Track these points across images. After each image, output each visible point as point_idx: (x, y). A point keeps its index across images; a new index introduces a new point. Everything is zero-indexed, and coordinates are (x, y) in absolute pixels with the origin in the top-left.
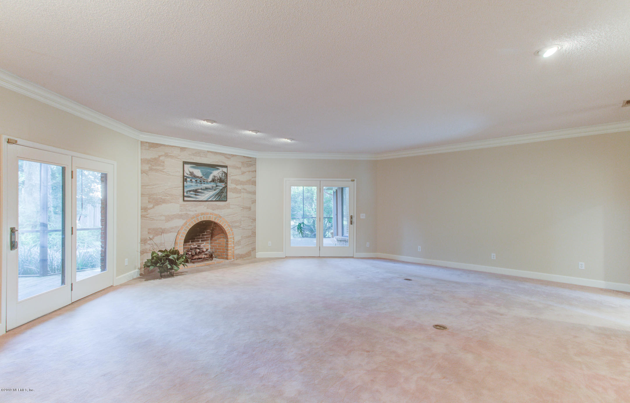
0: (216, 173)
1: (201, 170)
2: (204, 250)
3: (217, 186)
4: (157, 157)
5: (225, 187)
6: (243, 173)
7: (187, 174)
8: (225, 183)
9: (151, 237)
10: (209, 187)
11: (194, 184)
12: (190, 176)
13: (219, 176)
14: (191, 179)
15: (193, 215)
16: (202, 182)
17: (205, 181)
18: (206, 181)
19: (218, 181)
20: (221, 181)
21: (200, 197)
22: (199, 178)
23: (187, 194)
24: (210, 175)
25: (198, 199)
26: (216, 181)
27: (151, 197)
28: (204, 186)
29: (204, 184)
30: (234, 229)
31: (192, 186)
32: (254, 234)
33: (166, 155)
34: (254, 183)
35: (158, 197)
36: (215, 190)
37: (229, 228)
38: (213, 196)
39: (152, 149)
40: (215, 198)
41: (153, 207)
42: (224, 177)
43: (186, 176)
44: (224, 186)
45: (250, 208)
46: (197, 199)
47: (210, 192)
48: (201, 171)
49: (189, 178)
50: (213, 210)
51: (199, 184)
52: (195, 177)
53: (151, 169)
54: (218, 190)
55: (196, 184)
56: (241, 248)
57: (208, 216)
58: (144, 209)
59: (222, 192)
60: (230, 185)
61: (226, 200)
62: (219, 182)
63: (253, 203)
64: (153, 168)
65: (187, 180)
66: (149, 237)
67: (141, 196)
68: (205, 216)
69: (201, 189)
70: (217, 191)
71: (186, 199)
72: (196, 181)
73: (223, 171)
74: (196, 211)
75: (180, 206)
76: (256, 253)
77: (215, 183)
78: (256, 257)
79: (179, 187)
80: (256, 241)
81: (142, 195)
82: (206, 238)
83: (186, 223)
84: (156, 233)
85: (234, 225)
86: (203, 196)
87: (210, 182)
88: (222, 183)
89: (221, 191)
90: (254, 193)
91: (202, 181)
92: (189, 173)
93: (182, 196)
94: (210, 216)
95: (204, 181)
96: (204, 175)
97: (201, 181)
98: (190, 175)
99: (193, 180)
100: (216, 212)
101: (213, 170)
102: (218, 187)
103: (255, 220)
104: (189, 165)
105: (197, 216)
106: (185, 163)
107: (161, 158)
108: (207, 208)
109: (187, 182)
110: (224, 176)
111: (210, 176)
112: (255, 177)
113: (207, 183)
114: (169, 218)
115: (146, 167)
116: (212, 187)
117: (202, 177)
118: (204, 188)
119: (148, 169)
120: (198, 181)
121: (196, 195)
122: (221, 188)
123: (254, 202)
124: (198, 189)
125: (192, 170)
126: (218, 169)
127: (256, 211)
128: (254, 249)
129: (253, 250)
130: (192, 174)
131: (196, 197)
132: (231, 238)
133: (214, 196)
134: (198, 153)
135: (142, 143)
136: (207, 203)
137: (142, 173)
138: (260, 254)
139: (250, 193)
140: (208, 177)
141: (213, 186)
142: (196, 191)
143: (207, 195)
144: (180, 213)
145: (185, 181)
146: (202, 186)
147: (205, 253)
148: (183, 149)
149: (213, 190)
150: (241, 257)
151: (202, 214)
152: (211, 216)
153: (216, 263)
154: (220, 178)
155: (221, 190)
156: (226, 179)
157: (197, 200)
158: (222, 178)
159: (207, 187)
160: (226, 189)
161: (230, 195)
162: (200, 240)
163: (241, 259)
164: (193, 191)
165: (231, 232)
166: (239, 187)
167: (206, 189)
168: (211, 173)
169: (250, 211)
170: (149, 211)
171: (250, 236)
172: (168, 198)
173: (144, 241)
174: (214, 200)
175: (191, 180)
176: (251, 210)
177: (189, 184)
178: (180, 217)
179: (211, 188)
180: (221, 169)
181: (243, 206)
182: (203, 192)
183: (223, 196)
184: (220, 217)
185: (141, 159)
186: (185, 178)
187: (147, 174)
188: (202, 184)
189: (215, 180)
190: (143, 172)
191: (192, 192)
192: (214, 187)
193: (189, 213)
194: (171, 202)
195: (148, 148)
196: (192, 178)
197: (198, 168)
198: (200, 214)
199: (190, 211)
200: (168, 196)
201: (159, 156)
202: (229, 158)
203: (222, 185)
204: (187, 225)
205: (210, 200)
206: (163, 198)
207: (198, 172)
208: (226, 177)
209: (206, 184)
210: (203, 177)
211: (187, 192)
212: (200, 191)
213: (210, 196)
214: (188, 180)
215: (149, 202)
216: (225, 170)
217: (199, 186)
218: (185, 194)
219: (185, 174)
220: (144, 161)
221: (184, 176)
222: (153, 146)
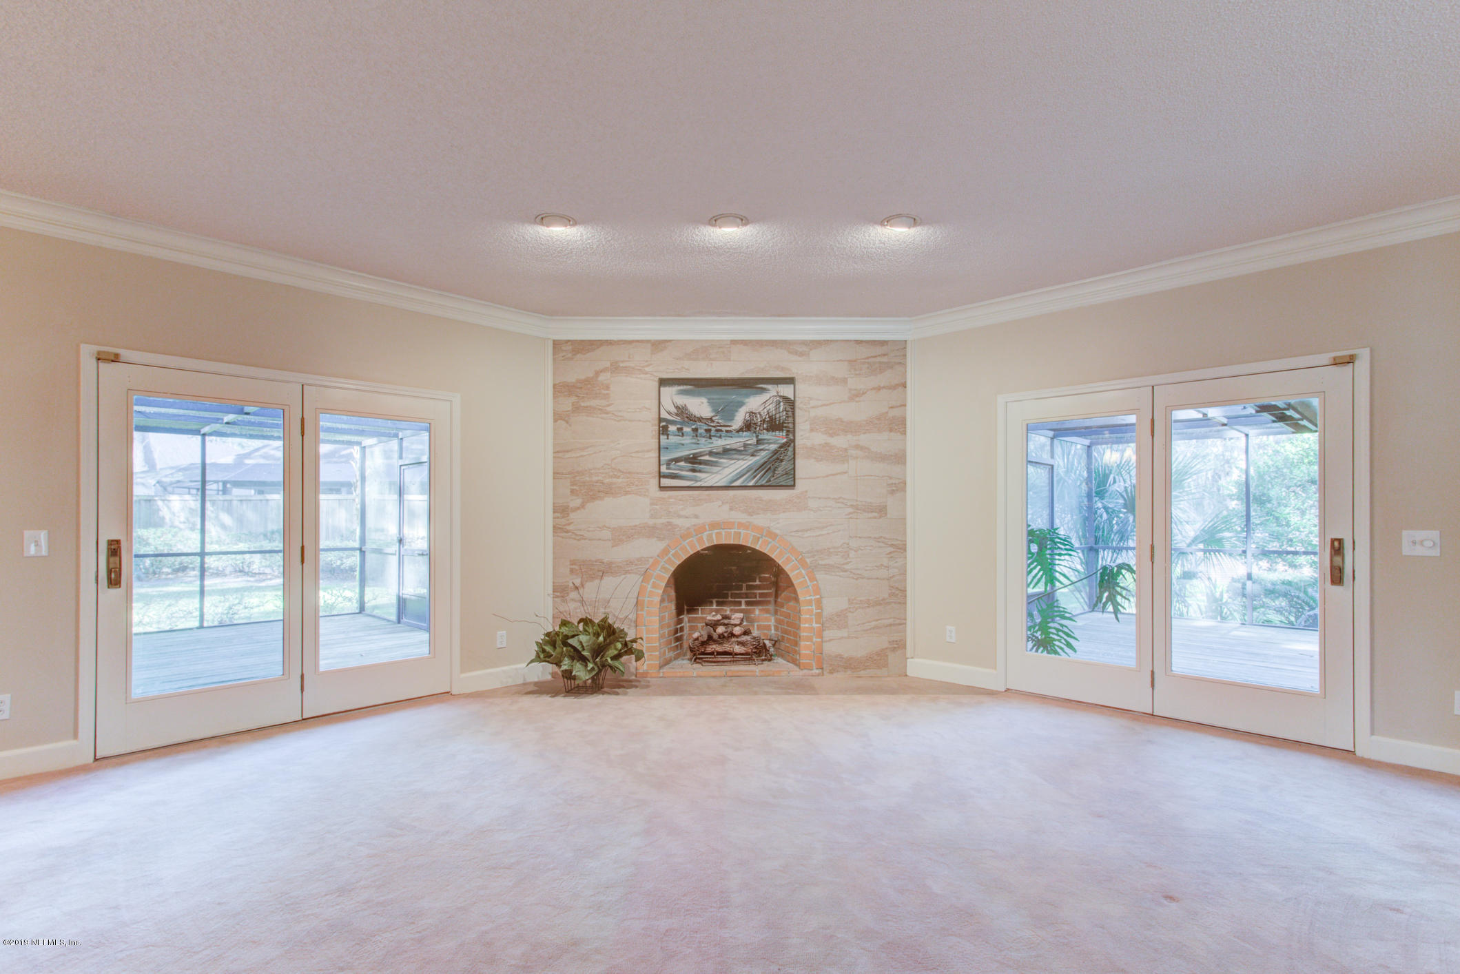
0: (756, 403)
1: (709, 399)
2: (734, 632)
3: (759, 442)
4: (591, 375)
5: (787, 442)
6: (856, 396)
7: (669, 413)
8: (788, 431)
9: (578, 582)
10: (734, 446)
11: (687, 440)
12: (678, 419)
13: (765, 410)
14: (679, 426)
15: (688, 528)
16: (713, 433)
17: (721, 431)
18: (724, 429)
19: (765, 426)
20: (774, 425)
21: (708, 475)
22: (705, 421)
23: (667, 469)
24: (737, 411)
25: (700, 481)
26: (758, 429)
27: (577, 478)
28: (719, 443)
29: (720, 437)
30: (820, 576)
31: (683, 445)
32: (898, 594)
33: (615, 368)
34: (898, 425)
35: (595, 478)
36: (753, 455)
37: (803, 571)
38: (748, 471)
39: (579, 356)
40: (755, 477)
41: (583, 506)
42: (785, 413)
43: (665, 420)
44: (785, 440)
45: (882, 510)
46: (697, 481)
47: (740, 461)
48: (711, 402)
49: (673, 423)
50: (750, 514)
51: (702, 440)
52: (692, 419)
53: (577, 409)
54: (763, 454)
55: (694, 441)
56: (849, 637)
57: (733, 531)
58: (561, 510)
59: (778, 459)
60: (805, 436)
61: (792, 483)
62: (767, 430)
63: (892, 492)
64: (583, 404)
65: (669, 429)
66: (573, 583)
67: (554, 478)
68: (723, 532)
69: (711, 453)
70: (762, 457)
71: (666, 482)
72: (695, 430)
73: (780, 396)
74: (696, 517)
75: (652, 504)
76: (908, 660)
77: (755, 432)
78: (908, 674)
79: (647, 451)
80: (905, 619)
81: (557, 474)
82: (760, 597)
83: (665, 552)
84: (591, 573)
85: (821, 562)
86: (716, 473)
87: (738, 431)
88: (777, 433)
89: (775, 457)
90: (900, 458)
91: (713, 429)
92: (673, 410)
93: (657, 474)
94: (740, 533)
95: (717, 431)
96: (717, 412)
97: (708, 431)
98: (677, 415)
99: (687, 429)
100: (761, 520)
101: (748, 396)
102: (763, 444)
103: (903, 548)
104: (676, 388)
105: (700, 529)
106: (663, 382)
107: (602, 378)
108: (731, 509)
109: (668, 435)
110: (785, 410)
111: (737, 414)
112: (901, 406)
113: (729, 434)
114: (622, 535)
115: (567, 404)
116: (745, 445)
117: (714, 418)
118: (720, 450)
119: (570, 408)
120: (700, 431)
121: (694, 470)
122: (773, 447)
123: (898, 488)
124: (701, 452)
125: (682, 400)
126: (764, 390)
127: (905, 519)
128: (899, 646)
129: (894, 650)
130: (682, 411)
131: (696, 476)
132: (810, 603)
133: (753, 471)
134: (703, 350)
135: (557, 345)
136: (731, 493)
137: (555, 421)
138: (919, 667)
139: (883, 458)
140: (731, 417)
141: (749, 442)
142: (694, 460)
143: (727, 471)
144: (651, 522)
145: (663, 434)
146: (712, 445)
147: (739, 640)
148: (658, 345)
149: (748, 455)
150: (849, 665)
151: (714, 525)
152: (742, 531)
153: (757, 674)
154: (769, 417)
155: (775, 452)
156: (790, 420)
157: (698, 484)
158: (777, 416)
159: (728, 447)
160: (791, 449)
161: (803, 466)
162: (743, 601)
163: (849, 672)
164: (687, 459)
165: (809, 583)
166: (840, 441)
167: (726, 452)
168: (741, 404)
169: (880, 517)
170: (572, 515)
171: (883, 599)
172: (620, 480)
173: (560, 591)
174: (751, 483)
175: (680, 430)
176: (886, 514)
177: (674, 439)
178: (651, 532)
179: (742, 449)
180: (773, 390)
181: (857, 501)
182: (716, 462)
183: (780, 471)
184: (773, 536)
185: (554, 386)
186: (664, 424)
187: (567, 422)
188: (713, 438)
189: (754, 424)
190: (558, 417)
191: (682, 464)
192: (750, 444)
193: (676, 521)
194: (627, 493)
195: (570, 355)
196: (683, 423)
197: (699, 395)
198: (707, 527)
199: (679, 516)
200: (619, 477)
201: (597, 373)
202: (801, 354)
203: (779, 438)
204: (670, 555)
205: (737, 483)
206: (607, 481)
207: (700, 406)
208: (790, 414)
209: (723, 439)
210: (717, 418)
211: (668, 463)
212: (707, 458)
213: (740, 473)
214: (672, 428)
215: (572, 491)
216: (787, 391)
217: (705, 446)
218: (664, 469)
219: (664, 415)
220: (561, 389)
221: (660, 420)
222: (583, 347)
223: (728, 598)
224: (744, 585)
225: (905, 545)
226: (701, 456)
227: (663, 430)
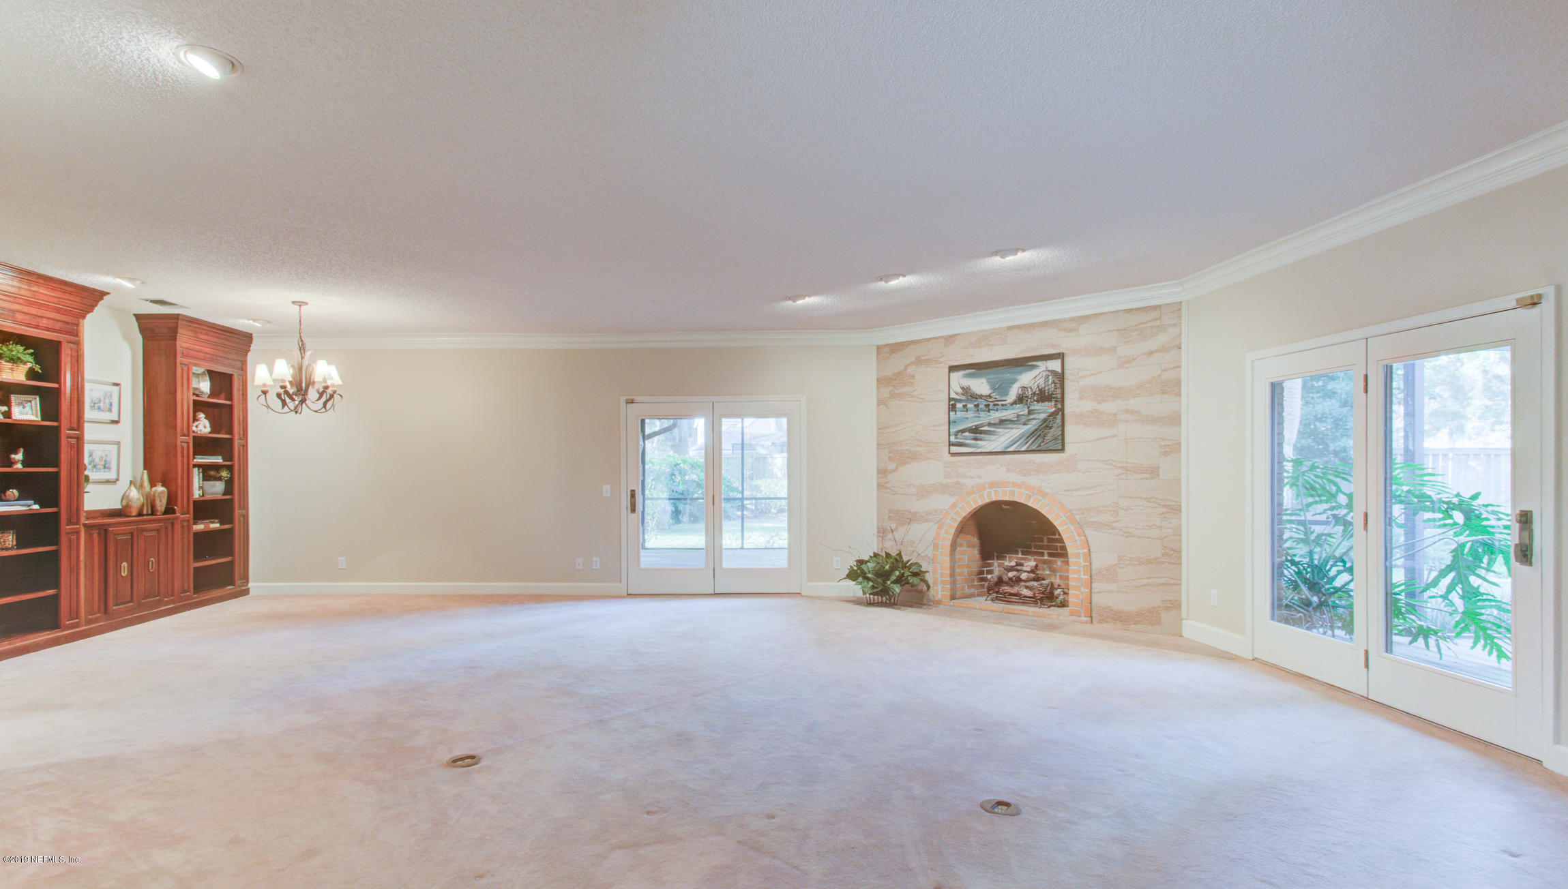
0: (1028, 379)
1: (988, 379)
2: (1021, 577)
3: (1030, 412)
4: (902, 368)
5: (1055, 411)
6: (1125, 363)
7: (957, 394)
8: (1056, 401)
9: (893, 526)
10: (1009, 418)
11: (970, 414)
12: (963, 398)
13: (1036, 384)
14: (964, 404)
15: (973, 487)
16: (991, 407)
17: (998, 405)
18: (1000, 403)
19: (1035, 398)
20: (1043, 396)
21: (987, 442)
22: (985, 398)
23: (956, 438)
24: (1011, 387)
25: (981, 447)
26: (1029, 401)
27: (893, 448)
28: (995, 416)
29: (997, 410)
30: (1089, 532)
31: (967, 418)
32: (1172, 555)
33: (919, 362)
34: (1173, 387)
35: (905, 448)
36: (1025, 424)
37: (1072, 527)
38: (1020, 438)
39: (894, 355)
40: (1027, 443)
41: (896, 469)
42: (1053, 385)
43: (953, 399)
44: (1054, 409)
45: (1154, 472)
46: (978, 448)
47: (1013, 430)
48: (989, 382)
49: (960, 401)
50: (1024, 475)
51: (982, 414)
52: (974, 397)
53: (893, 395)
54: (1034, 422)
55: (976, 415)
56: (1118, 592)
57: (1008, 489)
58: (882, 472)
59: (1047, 426)
60: (1073, 404)
61: (1060, 447)
62: (1038, 401)
63: (1165, 454)
64: (897, 392)
65: (957, 406)
66: (890, 527)
67: (878, 449)
68: (1000, 490)
69: (990, 424)
70: (1033, 425)
71: (954, 449)
72: (977, 406)
73: (1049, 371)
74: (979, 477)
75: (944, 467)
76: (1184, 621)
77: (1026, 404)
78: (1183, 634)
79: (940, 425)
80: (1181, 580)
81: (879, 446)
83: (954, 505)
84: (902, 519)
85: (1090, 520)
86: (994, 440)
87: (1012, 404)
88: (1046, 403)
89: (1045, 424)
90: (1174, 420)
91: (992, 404)
92: (960, 391)
93: (948, 443)
94: (1014, 491)
95: (994, 405)
96: (994, 390)
97: (987, 406)
98: (962, 394)
99: (970, 406)
100: (1033, 481)
101: (1021, 373)
102: (1035, 413)
103: (1176, 509)
104: (962, 373)
105: (981, 488)
106: (953, 369)
107: (910, 370)
108: (1008, 470)
109: (956, 411)
110: (1054, 382)
111: (1011, 390)
112: (1176, 367)
113: (1004, 407)
114: (924, 492)
115: (886, 392)
116: (1018, 416)
117: (992, 395)
118: (997, 421)
119: (888, 395)
120: (980, 406)
121: (976, 439)
122: (1043, 416)
123: (1172, 449)
124: (981, 424)
125: (967, 382)
126: (1034, 367)
127: (1180, 480)
128: (1174, 605)
129: (1168, 609)
130: (966, 391)
131: (977, 444)
132: (1078, 556)
133: (1023, 439)
134: (984, 338)
135: (879, 348)
136: (1008, 457)
137: (878, 405)
138: (1194, 629)
139: (1154, 420)
140: (1006, 393)
141: (1022, 413)
142: (976, 431)
143: (1003, 439)
144: (944, 482)
145: (952, 411)
146: (990, 418)
148: (950, 339)
149: (1020, 424)
150: (1119, 618)
151: (993, 485)
152: (1016, 490)
153: (1030, 614)
154: (1039, 390)
155: (1045, 420)
156: (1059, 391)
157: (979, 450)
158: (1047, 388)
159: (1004, 418)
160: (1059, 417)
161: (1073, 432)
163: (1119, 624)
164: (971, 430)
165: (1077, 538)
166: (1109, 407)
167: (1002, 422)
168: (1014, 381)
169: (1152, 478)
170: (890, 476)
171: (1156, 559)
172: (922, 449)
173: (882, 532)
174: (1023, 449)
175: (965, 406)
176: (1159, 475)
177: (960, 415)
178: (944, 489)
179: (1015, 419)
180: (1043, 366)
181: (1126, 462)
182: (994, 431)
183: (1049, 437)
184: (1044, 495)
185: (878, 380)
186: (952, 403)
187: (886, 406)
188: (991, 412)
189: (1026, 397)
190: (880, 402)
191: (967, 434)
192: (1023, 415)
193: (964, 481)
194: (927, 458)
195: (888, 355)
196: (967, 401)
197: (980, 376)
198: (987, 486)
199: (966, 477)
200: (921, 446)
201: (906, 367)
202: (1071, 330)
203: (1049, 407)
204: (958, 509)
205: (1012, 449)
206: (913, 449)
207: (980, 386)
208: (1058, 385)
209: (1000, 411)
210: (994, 394)
211: (956, 434)
212: (986, 428)
213: (1013, 440)
214: (959, 405)
215: (890, 458)
216: (1055, 365)
217: (985, 418)
218: (953, 439)
219: (953, 395)
220: (882, 382)
221: (950, 399)
222: (896, 348)
223: (1031, 548)
224: (1045, 538)
225: (1180, 506)
226: (982, 427)
227: (952, 408)
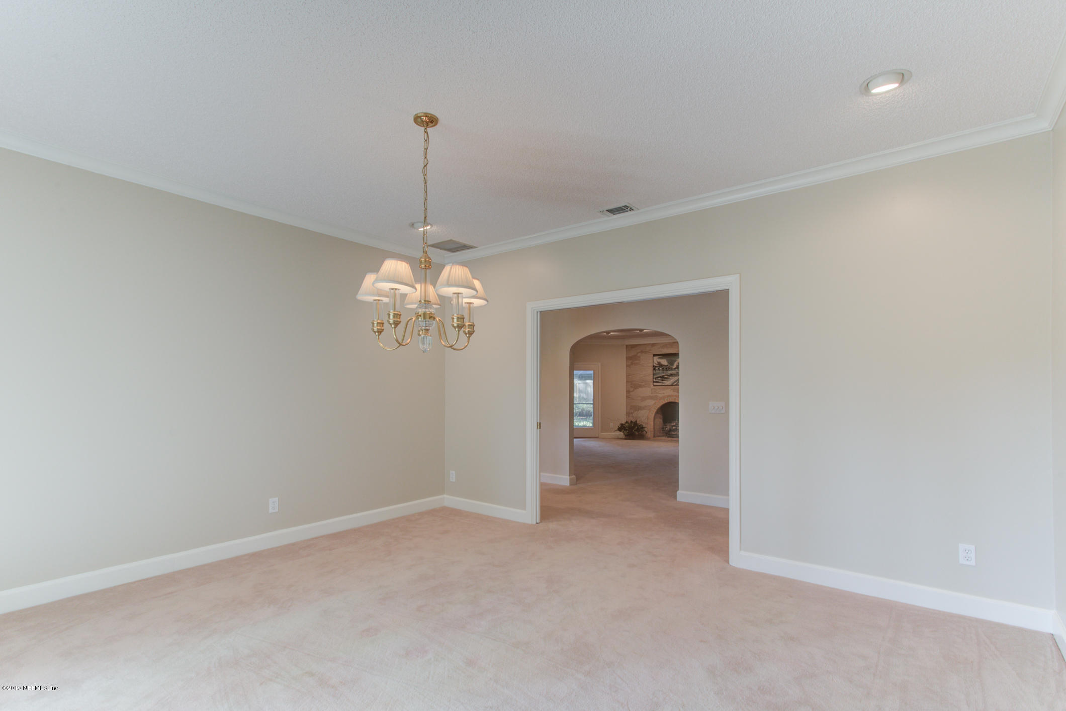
4: (635, 353)
9: (633, 411)
11: (661, 372)
12: (658, 365)
15: (661, 397)
16: (667, 369)
17: (670, 369)
21: (666, 381)
22: (666, 366)
27: (632, 383)
28: (670, 372)
31: (659, 373)
33: (642, 352)
35: (637, 383)
39: (633, 349)
41: (633, 391)
46: (662, 383)
48: (667, 361)
49: (657, 367)
51: (665, 372)
52: (662, 366)
53: (632, 364)
57: (673, 398)
58: (628, 392)
64: (634, 362)
66: (631, 412)
68: (671, 398)
69: (667, 375)
71: (655, 384)
74: (664, 394)
75: (652, 390)
79: (649, 375)
81: (627, 382)
83: (655, 403)
84: (636, 409)
86: (669, 381)
87: (675, 369)
92: (657, 363)
93: (653, 382)
99: (660, 369)
104: (657, 357)
105: (663, 397)
106: (654, 355)
107: (639, 355)
108: (673, 391)
111: (675, 364)
113: (672, 369)
114: (644, 399)
115: (629, 362)
120: (664, 369)
121: (663, 380)
125: (659, 360)
130: (659, 363)
134: (666, 345)
135: (627, 346)
136: (673, 387)
140: (673, 365)
142: (663, 378)
143: (672, 380)
144: (651, 395)
146: (667, 373)
148: (653, 345)
151: (668, 396)
157: (664, 384)
159: (672, 373)
164: (660, 377)
167: (671, 375)
168: (676, 361)
170: (631, 393)
173: (628, 414)
177: (657, 371)
178: (651, 398)
179: (676, 374)
182: (669, 378)
185: (626, 357)
187: (630, 367)
188: (667, 371)
190: (627, 366)
193: (657, 395)
194: (645, 387)
195: (630, 349)
197: (664, 358)
198: (666, 397)
199: (659, 394)
200: (643, 382)
201: (637, 353)
204: (656, 405)
205: (675, 384)
206: (639, 383)
207: (664, 362)
211: (656, 378)
213: (675, 381)
214: (657, 368)
215: (631, 386)
217: (665, 373)
218: (654, 380)
219: (654, 365)
220: (628, 358)
221: (653, 366)
222: (634, 346)
226: (665, 376)
227: (654, 369)
